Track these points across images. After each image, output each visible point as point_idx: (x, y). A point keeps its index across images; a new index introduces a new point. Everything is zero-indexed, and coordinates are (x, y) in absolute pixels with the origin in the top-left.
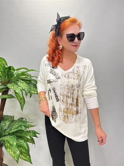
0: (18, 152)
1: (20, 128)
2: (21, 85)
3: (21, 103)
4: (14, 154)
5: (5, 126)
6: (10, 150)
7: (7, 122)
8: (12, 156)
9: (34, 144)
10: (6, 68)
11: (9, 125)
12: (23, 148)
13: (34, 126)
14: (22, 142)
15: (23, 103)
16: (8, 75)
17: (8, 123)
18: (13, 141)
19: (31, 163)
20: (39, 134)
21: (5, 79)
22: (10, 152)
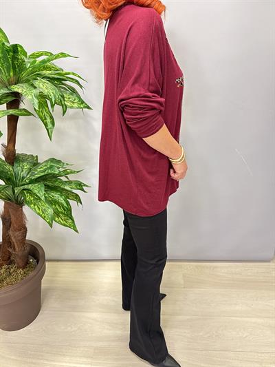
0: (50, 211)
1: (49, 171)
2: (41, 86)
3: (46, 125)
4: (43, 213)
5: (23, 171)
6: (36, 207)
7: (25, 164)
8: (41, 216)
9: (81, 203)
10: (8, 51)
11: (30, 170)
12: (59, 206)
13: (78, 172)
14: (56, 196)
15: (50, 126)
16: (14, 68)
17: (27, 166)
18: (38, 190)
19: (77, 231)
20: (87, 186)
21: (9, 75)
22: (35, 209)
